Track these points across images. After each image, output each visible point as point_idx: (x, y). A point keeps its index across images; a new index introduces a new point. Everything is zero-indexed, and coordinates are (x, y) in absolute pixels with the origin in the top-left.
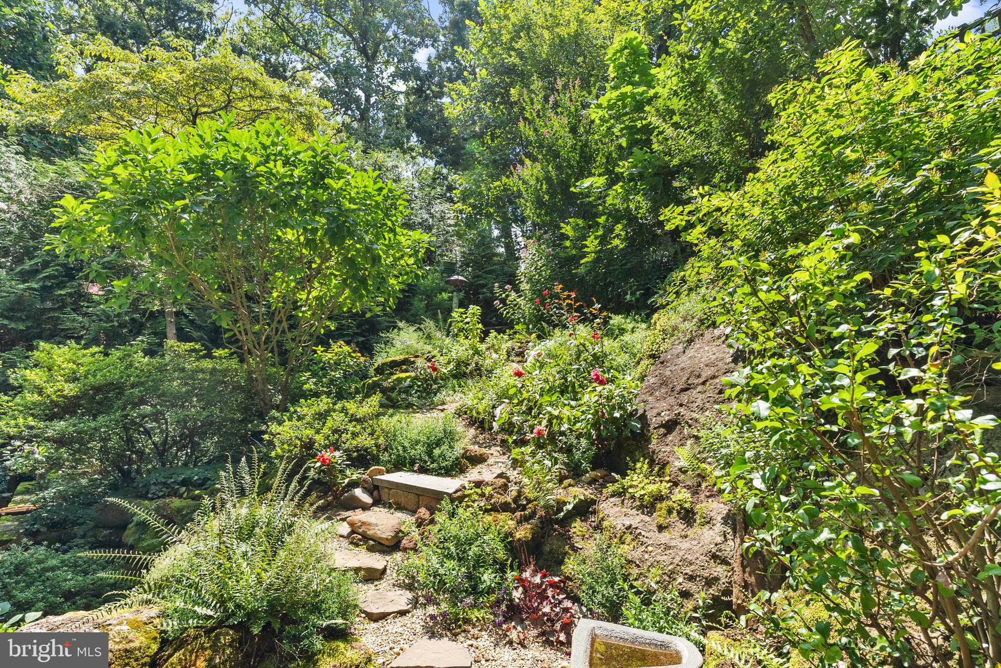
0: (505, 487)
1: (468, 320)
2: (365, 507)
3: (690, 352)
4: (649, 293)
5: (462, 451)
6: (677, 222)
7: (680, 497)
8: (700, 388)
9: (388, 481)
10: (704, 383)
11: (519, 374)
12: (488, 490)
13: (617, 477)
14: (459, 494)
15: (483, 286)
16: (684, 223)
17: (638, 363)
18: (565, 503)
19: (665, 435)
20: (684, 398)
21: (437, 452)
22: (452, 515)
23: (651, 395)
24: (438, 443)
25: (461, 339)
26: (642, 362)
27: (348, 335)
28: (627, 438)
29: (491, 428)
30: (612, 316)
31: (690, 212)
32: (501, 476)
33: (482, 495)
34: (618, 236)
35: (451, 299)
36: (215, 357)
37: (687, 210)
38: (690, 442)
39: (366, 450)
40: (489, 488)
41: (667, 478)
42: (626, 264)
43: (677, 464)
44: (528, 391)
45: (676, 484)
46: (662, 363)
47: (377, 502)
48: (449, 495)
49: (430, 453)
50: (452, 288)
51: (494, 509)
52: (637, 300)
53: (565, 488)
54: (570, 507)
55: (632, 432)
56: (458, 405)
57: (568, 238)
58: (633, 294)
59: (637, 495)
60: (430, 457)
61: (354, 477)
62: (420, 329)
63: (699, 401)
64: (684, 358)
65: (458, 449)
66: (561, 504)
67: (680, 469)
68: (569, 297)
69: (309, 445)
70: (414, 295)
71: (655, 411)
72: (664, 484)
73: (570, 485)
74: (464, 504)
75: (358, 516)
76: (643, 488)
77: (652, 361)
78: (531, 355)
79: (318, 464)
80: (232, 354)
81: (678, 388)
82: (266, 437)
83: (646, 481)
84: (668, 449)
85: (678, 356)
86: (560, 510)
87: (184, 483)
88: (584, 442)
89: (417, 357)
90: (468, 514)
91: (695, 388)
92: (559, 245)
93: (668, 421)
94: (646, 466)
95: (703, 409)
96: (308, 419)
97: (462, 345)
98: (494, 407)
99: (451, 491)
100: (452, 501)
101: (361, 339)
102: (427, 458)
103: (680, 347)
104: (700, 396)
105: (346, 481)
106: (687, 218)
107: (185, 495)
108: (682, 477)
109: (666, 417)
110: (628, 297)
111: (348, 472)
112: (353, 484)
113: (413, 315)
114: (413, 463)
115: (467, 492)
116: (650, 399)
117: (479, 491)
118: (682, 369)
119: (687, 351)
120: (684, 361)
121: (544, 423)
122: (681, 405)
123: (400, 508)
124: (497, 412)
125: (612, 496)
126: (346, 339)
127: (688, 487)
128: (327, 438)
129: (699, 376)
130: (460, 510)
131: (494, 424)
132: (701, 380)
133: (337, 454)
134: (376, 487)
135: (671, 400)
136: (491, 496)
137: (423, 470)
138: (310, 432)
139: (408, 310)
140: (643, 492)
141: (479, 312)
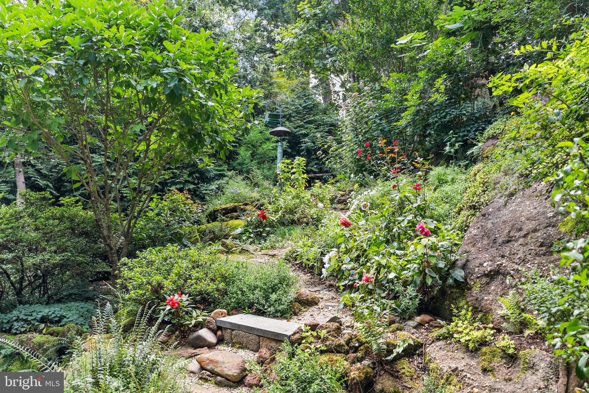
0: (338, 330)
1: (294, 170)
2: (211, 346)
3: (512, 207)
4: (467, 145)
5: (296, 296)
6: (505, 88)
7: (503, 343)
8: (521, 241)
9: (231, 323)
10: (525, 236)
11: (346, 224)
12: (323, 333)
13: (442, 323)
14: (297, 336)
15: (306, 135)
16: (511, 89)
17: (459, 213)
18: (395, 346)
19: (488, 284)
20: (506, 250)
21: (273, 297)
22: (292, 355)
23: (474, 246)
24: (274, 289)
25: (288, 188)
26: (463, 213)
27: (180, 183)
28: (451, 287)
29: (321, 274)
30: (433, 167)
31: (517, 80)
32: (333, 320)
33: (318, 337)
34: (437, 90)
35: (275, 149)
36: (62, 205)
37: (514, 78)
38: (511, 292)
39: (208, 294)
40: (324, 332)
41: (491, 325)
42: (445, 117)
43: (500, 312)
44: (355, 241)
45: (499, 331)
46: (484, 215)
47: (220, 341)
48: (289, 337)
49: (267, 298)
50: (275, 138)
51: (329, 351)
52: (456, 151)
53: (393, 332)
54: (400, 350)
55: (455, 280)
56: (287, 250)
57: (388, 92)
58: (452, 145)
59: (462, 340)
60: (267, 301)
61: (200, 319)
62: (248, 178)
63: (520, 253)
64: (505, 212)
65: (292, 295)
66: (390, 347)
67: (503, 317)
68: (392, 151)
69: (157, 290)
70: (240, 145)
71: (478, 261)
72: (488, 331)
73: (398, 329)
74: (302, 346)
75: (205, 354)
76: (467, 334)
77: (472, 211)
78: (355, 203)
79: (168, 307)
80: (77, 202)
81: (500, 240)
82: (119, 281)
83: (471, 327)
84: (491, 297)
85: (499, 209)
86: (390, 352)
87: (43, 320)
88: (411, 291)
89: (246, 204)
90: (307, 355)
91: (516, 241)
92: (381, 98)
93: (490, 271)
94: (470, 314)
95: (524, 261)
96: (156, 265)
97: (288, 194)
98: (323, 254)
99: (289, 333)
100: (292, 343)
101: (192, 187)
102: (263, 302)
103: (502, 201)
104: (522, 249)
105: (193, 322)
106: (514, 85)
107: (44, 331)
108: (504, 325)
109: (488, 266)
110: (447, 149)
111: (194, 314)
112: (199, 325)
113: (239, 164)
114: (251, 305)
115: (304, 334)
116: (473, 250)
117: (315, 334)
118: (504, 222)
119: (509, 205)
120: (506, 214)
121: (372, 271)
122: (503, 257)
123: (243, 346)
124: (326, 259)
125: (438, 339)
126: (178, 186)
127: (510, 333)
128: (174, 282)
129: (521, 230)
130: (299, 351)
131: (323, 270)
132: (523, 233)
133: (185, 297)
134: (219, 328)
135: (493, 251)
136: (325, 339)
137: (260, 313)
138: (159, 278)
139: (235, 159)
140: (467, 338)
141: (303, 164)
